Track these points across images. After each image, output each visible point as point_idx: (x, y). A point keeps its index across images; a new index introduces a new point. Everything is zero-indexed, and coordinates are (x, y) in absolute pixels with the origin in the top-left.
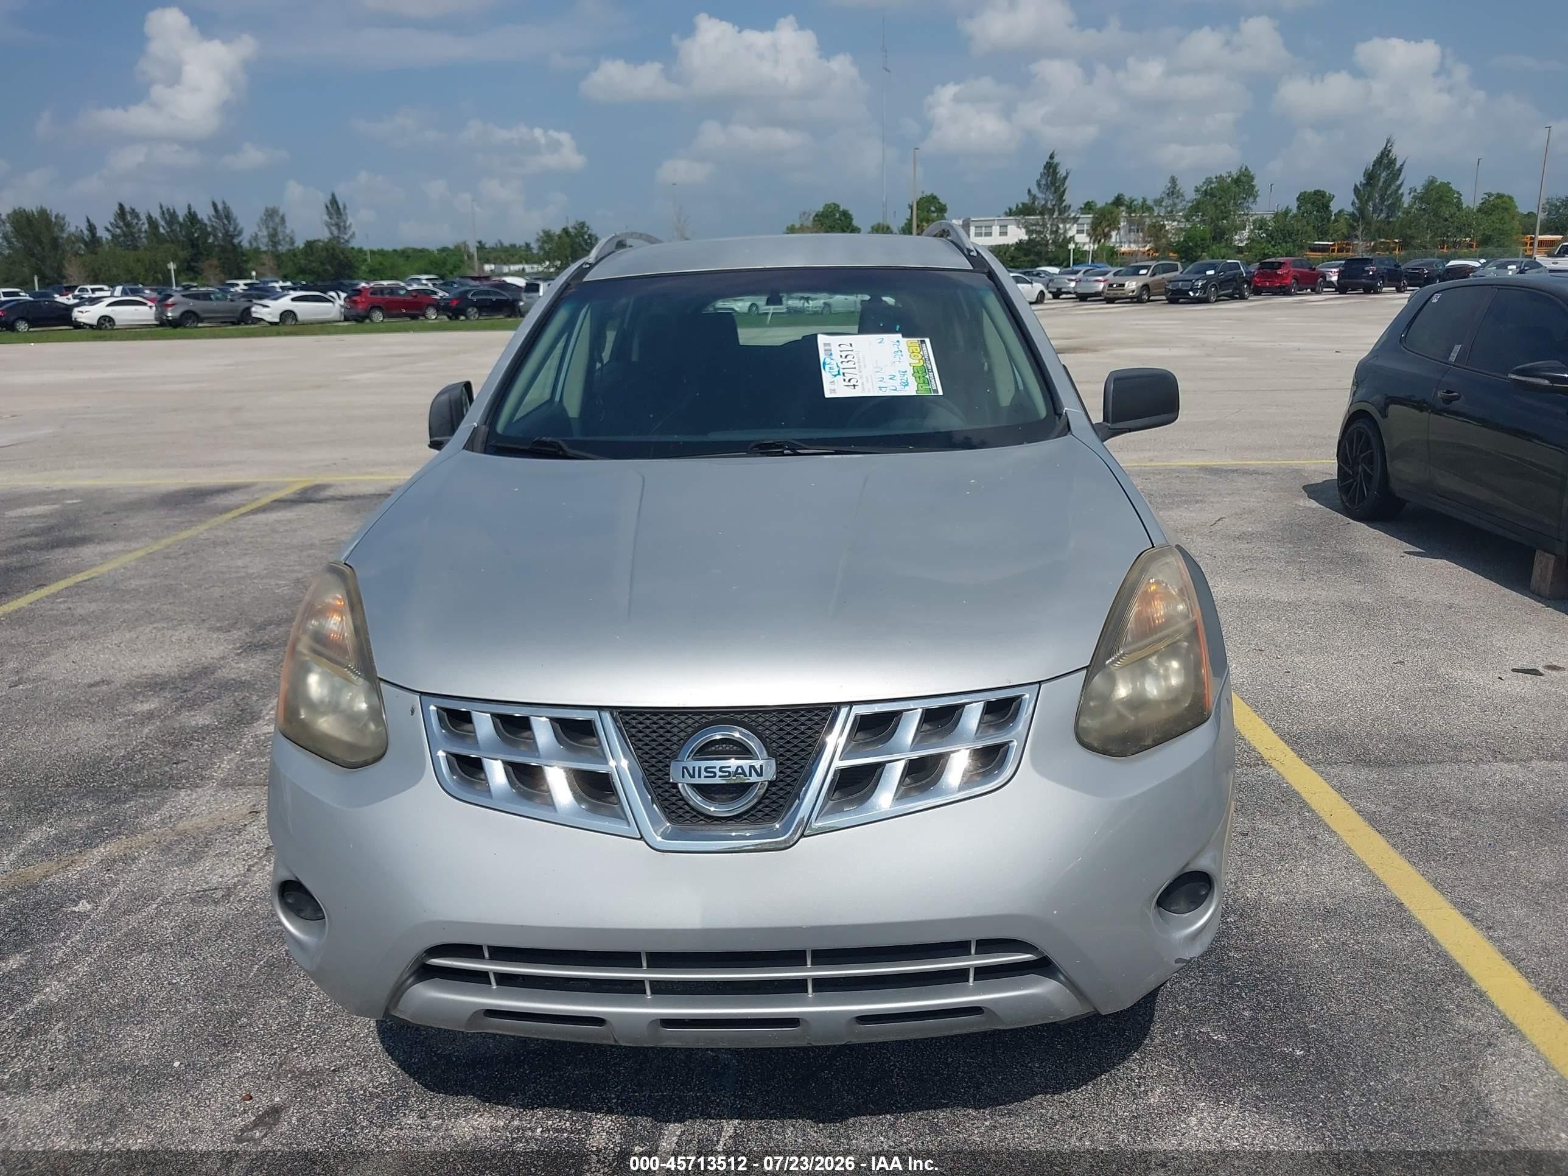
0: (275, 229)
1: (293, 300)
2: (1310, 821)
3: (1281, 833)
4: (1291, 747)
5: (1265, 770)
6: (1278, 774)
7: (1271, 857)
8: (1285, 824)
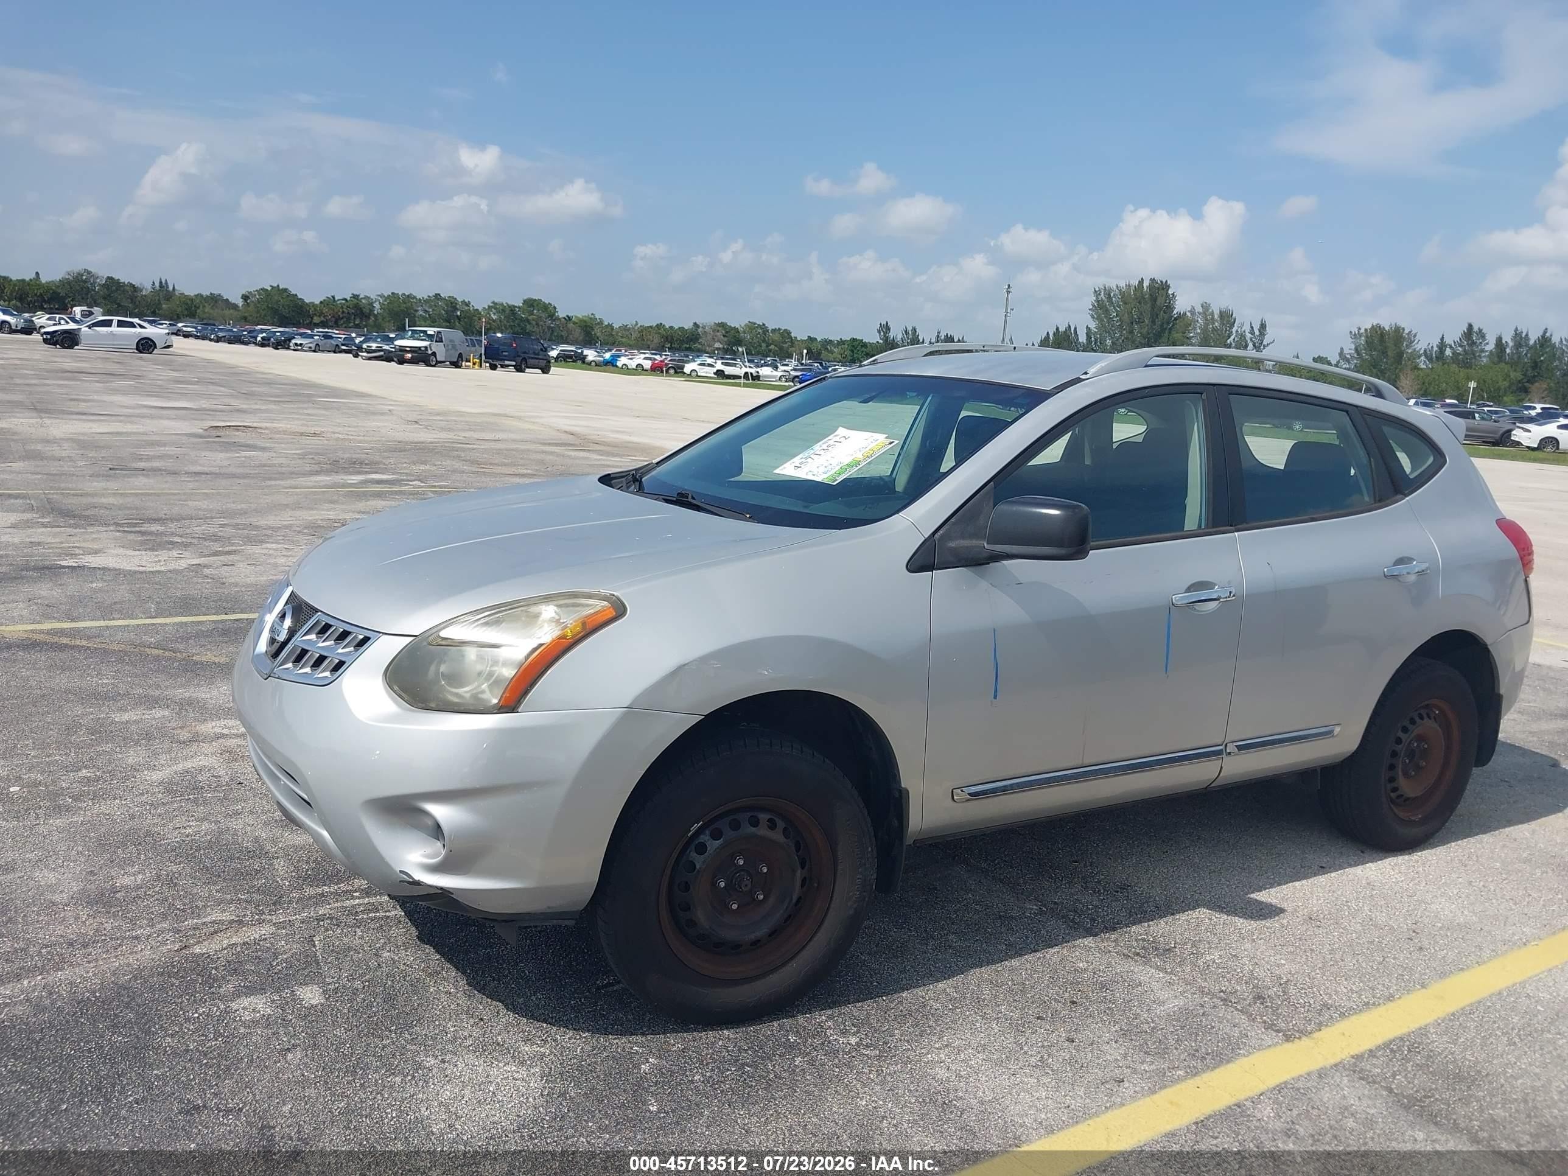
1: (1560, 427)
2: (1164, 1076)
3: (1105, 1061)
4: (1376, 1049)
5: (1269, 1038)
6: (1270, 1046)
7: (1033, 1061)
8: (1133, 1061)
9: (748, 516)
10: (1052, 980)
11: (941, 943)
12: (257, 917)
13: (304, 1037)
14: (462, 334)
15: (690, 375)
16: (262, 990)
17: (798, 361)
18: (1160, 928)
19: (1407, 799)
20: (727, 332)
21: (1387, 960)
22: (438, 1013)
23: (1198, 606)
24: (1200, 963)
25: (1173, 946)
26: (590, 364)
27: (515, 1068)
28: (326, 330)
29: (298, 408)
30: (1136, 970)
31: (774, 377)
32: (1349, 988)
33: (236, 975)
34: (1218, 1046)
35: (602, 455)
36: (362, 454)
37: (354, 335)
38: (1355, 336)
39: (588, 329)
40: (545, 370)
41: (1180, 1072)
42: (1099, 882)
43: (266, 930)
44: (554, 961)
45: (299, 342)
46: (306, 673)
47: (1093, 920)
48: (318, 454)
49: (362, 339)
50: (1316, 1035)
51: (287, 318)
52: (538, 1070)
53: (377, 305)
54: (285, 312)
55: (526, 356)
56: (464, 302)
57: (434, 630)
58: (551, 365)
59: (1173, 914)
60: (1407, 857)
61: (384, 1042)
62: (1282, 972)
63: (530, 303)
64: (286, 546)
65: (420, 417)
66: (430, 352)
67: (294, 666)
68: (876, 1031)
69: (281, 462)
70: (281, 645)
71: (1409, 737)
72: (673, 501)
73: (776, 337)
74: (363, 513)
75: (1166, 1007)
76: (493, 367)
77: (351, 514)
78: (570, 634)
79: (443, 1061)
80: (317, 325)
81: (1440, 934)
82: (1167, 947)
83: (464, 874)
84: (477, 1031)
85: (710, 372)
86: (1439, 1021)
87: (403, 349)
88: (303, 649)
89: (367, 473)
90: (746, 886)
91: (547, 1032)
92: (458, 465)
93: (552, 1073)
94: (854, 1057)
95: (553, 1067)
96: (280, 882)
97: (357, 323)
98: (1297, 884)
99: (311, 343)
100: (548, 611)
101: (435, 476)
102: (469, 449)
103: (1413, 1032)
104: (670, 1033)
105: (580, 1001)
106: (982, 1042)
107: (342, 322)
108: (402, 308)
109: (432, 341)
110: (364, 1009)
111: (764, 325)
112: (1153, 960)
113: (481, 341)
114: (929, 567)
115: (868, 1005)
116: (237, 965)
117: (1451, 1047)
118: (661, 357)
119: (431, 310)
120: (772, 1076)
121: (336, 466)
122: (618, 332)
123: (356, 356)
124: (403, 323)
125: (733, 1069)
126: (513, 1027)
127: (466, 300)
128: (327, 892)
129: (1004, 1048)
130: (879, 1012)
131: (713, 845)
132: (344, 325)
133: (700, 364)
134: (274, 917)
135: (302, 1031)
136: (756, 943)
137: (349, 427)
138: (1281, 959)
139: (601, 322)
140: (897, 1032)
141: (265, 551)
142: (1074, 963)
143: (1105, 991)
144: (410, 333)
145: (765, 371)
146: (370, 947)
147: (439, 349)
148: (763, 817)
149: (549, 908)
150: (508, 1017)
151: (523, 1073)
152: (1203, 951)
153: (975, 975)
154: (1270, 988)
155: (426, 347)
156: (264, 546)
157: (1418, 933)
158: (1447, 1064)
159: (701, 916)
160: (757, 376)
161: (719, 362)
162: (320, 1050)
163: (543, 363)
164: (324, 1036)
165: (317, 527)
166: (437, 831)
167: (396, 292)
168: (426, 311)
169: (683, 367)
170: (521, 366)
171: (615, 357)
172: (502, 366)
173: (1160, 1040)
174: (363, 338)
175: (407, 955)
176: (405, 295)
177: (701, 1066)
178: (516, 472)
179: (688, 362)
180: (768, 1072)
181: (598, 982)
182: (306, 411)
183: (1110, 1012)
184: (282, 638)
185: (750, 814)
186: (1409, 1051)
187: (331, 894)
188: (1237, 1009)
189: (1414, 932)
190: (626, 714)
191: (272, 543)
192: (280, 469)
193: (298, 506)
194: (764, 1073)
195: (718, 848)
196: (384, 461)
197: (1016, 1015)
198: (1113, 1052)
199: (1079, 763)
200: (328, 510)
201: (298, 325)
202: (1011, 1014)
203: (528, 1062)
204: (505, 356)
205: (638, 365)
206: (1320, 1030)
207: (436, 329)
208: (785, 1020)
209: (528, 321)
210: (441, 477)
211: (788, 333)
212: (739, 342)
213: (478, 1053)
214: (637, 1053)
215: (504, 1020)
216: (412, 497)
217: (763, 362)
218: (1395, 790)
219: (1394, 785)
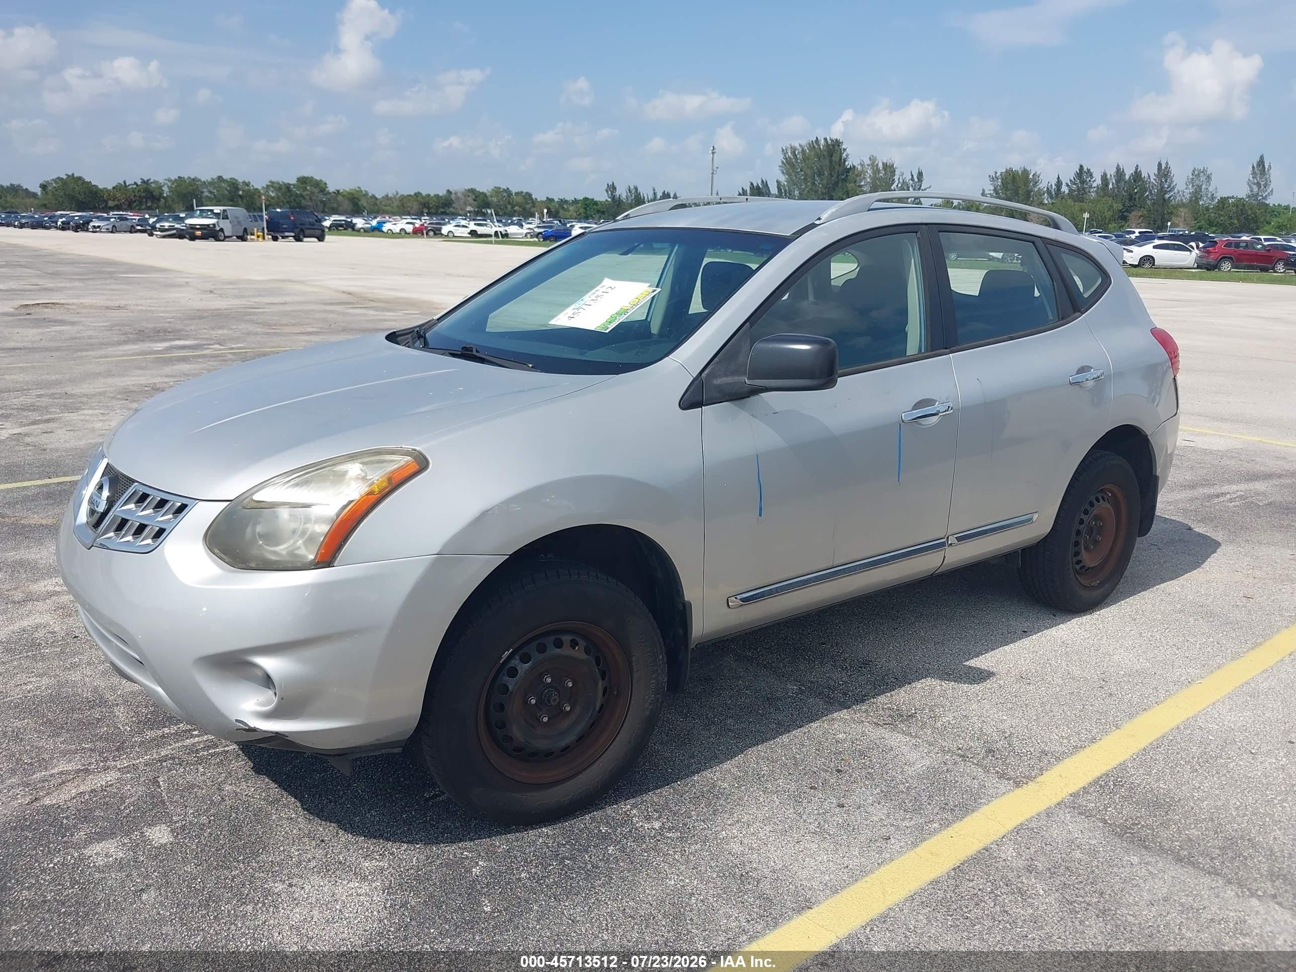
0: (1200, 187)
1: (1155, 247)
2: (922, 830)
3: (872, 822)
4: (1088, 786)
5: (1004, 785)
6: (1004, 793)
7: (812, 827)
8: (895, 819)
9: (531, 366)
10: (818, 752)
11: (721, 727)
12: (102, 764)
13: (157, 877)
14: (245, 210)
15: (448, 236)
16: (112, 835)
17: (540, 219)
18: (902, 696)
19: (1089, 568)
20: (477, 197)
21: (1086, 707)
22: (282, 839)
23: (923, 421)
24: (939, 724)
25: (914, 712)
26: (359, 230)
27: (357, 884)
28: (121, 213)
29: (101, 284)
30: (887, 736)
31: (521, 234)
32: (1060, 735)
33: (87, 823)
34: (963, 798)
35: (378, 311)
36: (165, 323)
37: (147, 216)
38: (993, 179)
39: (356, 200)
40: (321, 238)
41: (935, 825)
42: (845, 660)
43: (112, 776)
44: (384, 779)
45: (96, 225)
46: (128, 541)
47: (845, 694)
48: (123, 325)
49: (154, 220)
50: (1040, 779)
51: (83, 203)
52: (378, 884)
53: (165, 189)
54: (81, 198)
55: (303, 227)
56: (244, 182)
57: (248, 494)
58: (326, 233)
59: (910, 683)
60: (1089, 617)
61: (233, 873)
62: (1006, 726)
63: (303, 181)
64: (101, 412)
65: (213, 287)
66: (218, 228)
67: (117, 535)
68: (675, 814)
69: (89, 334)
70: (100, 517)
71: (1089, 517)
72: (459, 355)
73: (519, 199)
74: (171, 376)
75: (916, 768)
76: (275, 239)
77: (159, 378)
78: (377, 490)
79: (291, 885)
80: (112, 209)
81: (1124, 681)
82: (909, 714)
83: (296, 719)
84: (319, 853)
85: (464, 232)
86: (1134, 757)
87: (193, 227)
88: (123, 519)
89: (170, 340)
90: (555, 700)
91: (384, 847)
92: (251, 328)
93: (392, 885)
94: (659, 841)
95: (393, 879)
96: (121, 728)
97: (148, 205)
98: (1006, 648)
99: (108, 225)
100: (354, 469)
101: (232, 339)
102: (260, 313)
103: (1115, 768)
104: (495, 836)
105: (411, 813)
106: (767, 815)
107: (135, 205)
108: (189, 190)
109: (219, 219)
110: (211, 843)
111: (508, 189)
112: (899, 726)
113: (262, 216)
114: (698, 404)
115: (666, 791)
116: (87, 813)
117: (1147, 779)
118: (421, 220)
119: (215, 191)
120: (589, 866)
121: (142, 336)
122: (382, 202)
123: (151, 235)
124: (191, 203)
125: (555, 864)
126: (353, 845)
127: (246, 181)
128: (167, 733)
129: (786, 818)
130: (676, 796)
131: (523, 668)
132: (137, 208)
133: (456, 226)
134: (118, 763)
135: (154, 871)
136: (566, 749)
137: (150, 299)
138: (1003, 715)
139: (366, 194)
140: (693, 813)
141: (83, 417)
142: (834, 734)
143: (864, 758)
144: (198, 212)
145: (513, 229)
146: (213, 782)
147: (226, 225)
148: (567, 639)
149: (378, 740)
150: (345, 837)
151: (365, 888)
152: (939, 714)
153: (752, 752)
154: (997, 742)
155: (214, 225)
156: (81, 412)
157: (1107, 682)
158: (1146, 793)
159: (517, 733)
160: (506, 234)
161: (472, 223)
162: (173, 887)
163: (318, 232)
164: (175, 873)
165: (128, 392)
166: (267, 681)
167: (182, 176)
168: (211, 192)
169: (440, 229)
170: (299, 236)
171: (381, 224)
172: (283, 237)
173: (915, 798)
174: (156, 218)
175: (248, 786)
176: (190, 178)
177: (526, 864)
178: (304, 331)
179: (444, 224)
180: (586, 863)
181: (425, 795)
182: (108, 287)
183: (869, 777)
184: (101, 508)
185: (553, 638)
186: (1115, 785)
187: (172, 734)
188: (974, 764)
189: (1103, 681)
190: (436, 559)
191: (88, 409)
192: (89, 341)
193: (109, 374)
194: (581, 865)
195: (528, 670)
196: (186, 328)
197: (793, 786)
198: (879, 813)
199: (830, 564)
200: (138, 376)
201: (94, 209)
202: (788, 786)
203: (370, 877)
204: (285, 228)
205: (401, 230)
206: (1042, 774)
207: (222, 208)
208: (595, 813)
209: (302, 196)
210: (236, 340)
211: (529, 195)
212: (488, 205)
213: (322, 874)
214: (467, 857)
215: (343, 839)
216: (213, 359)
217: (510, 221)
218: (1079, 562)
219: (1079, 558)
